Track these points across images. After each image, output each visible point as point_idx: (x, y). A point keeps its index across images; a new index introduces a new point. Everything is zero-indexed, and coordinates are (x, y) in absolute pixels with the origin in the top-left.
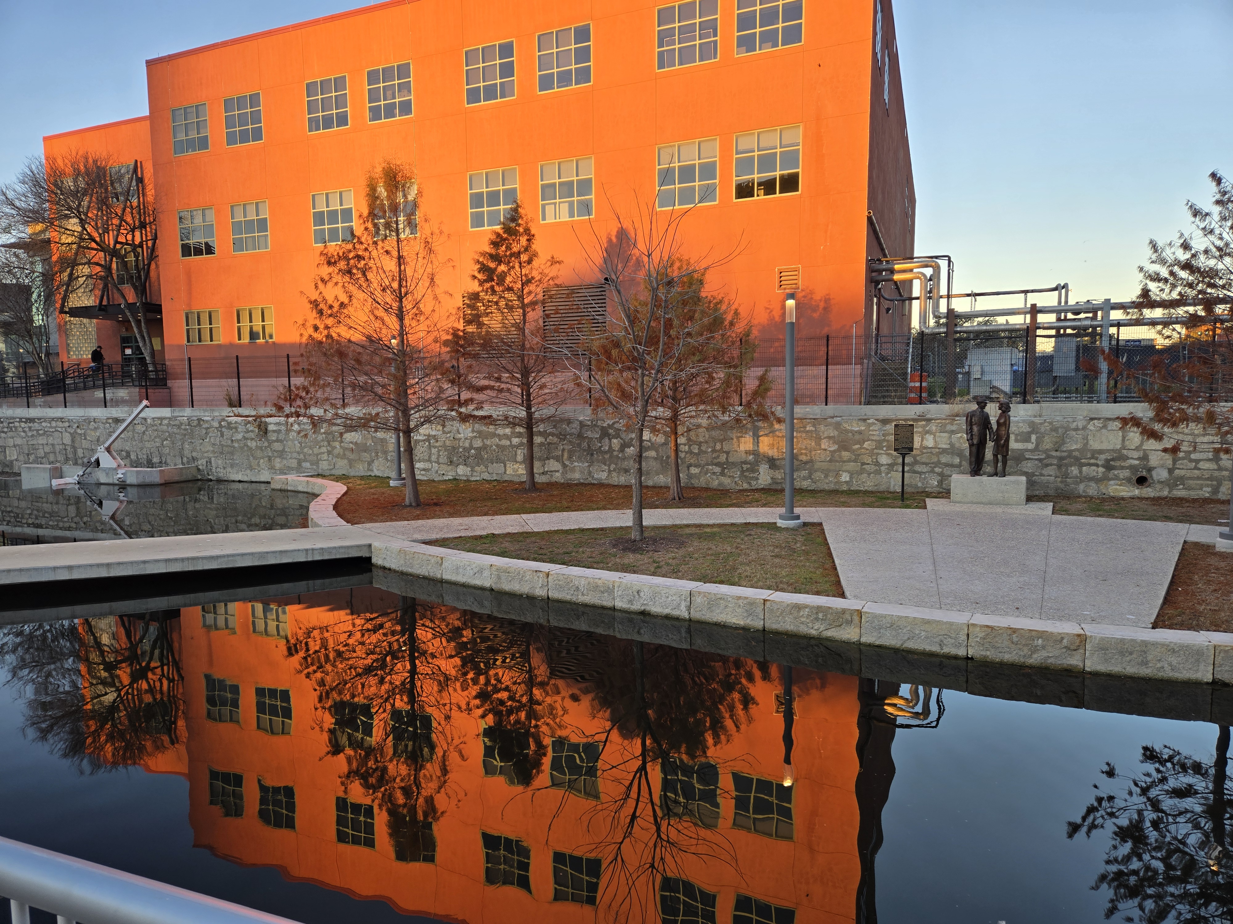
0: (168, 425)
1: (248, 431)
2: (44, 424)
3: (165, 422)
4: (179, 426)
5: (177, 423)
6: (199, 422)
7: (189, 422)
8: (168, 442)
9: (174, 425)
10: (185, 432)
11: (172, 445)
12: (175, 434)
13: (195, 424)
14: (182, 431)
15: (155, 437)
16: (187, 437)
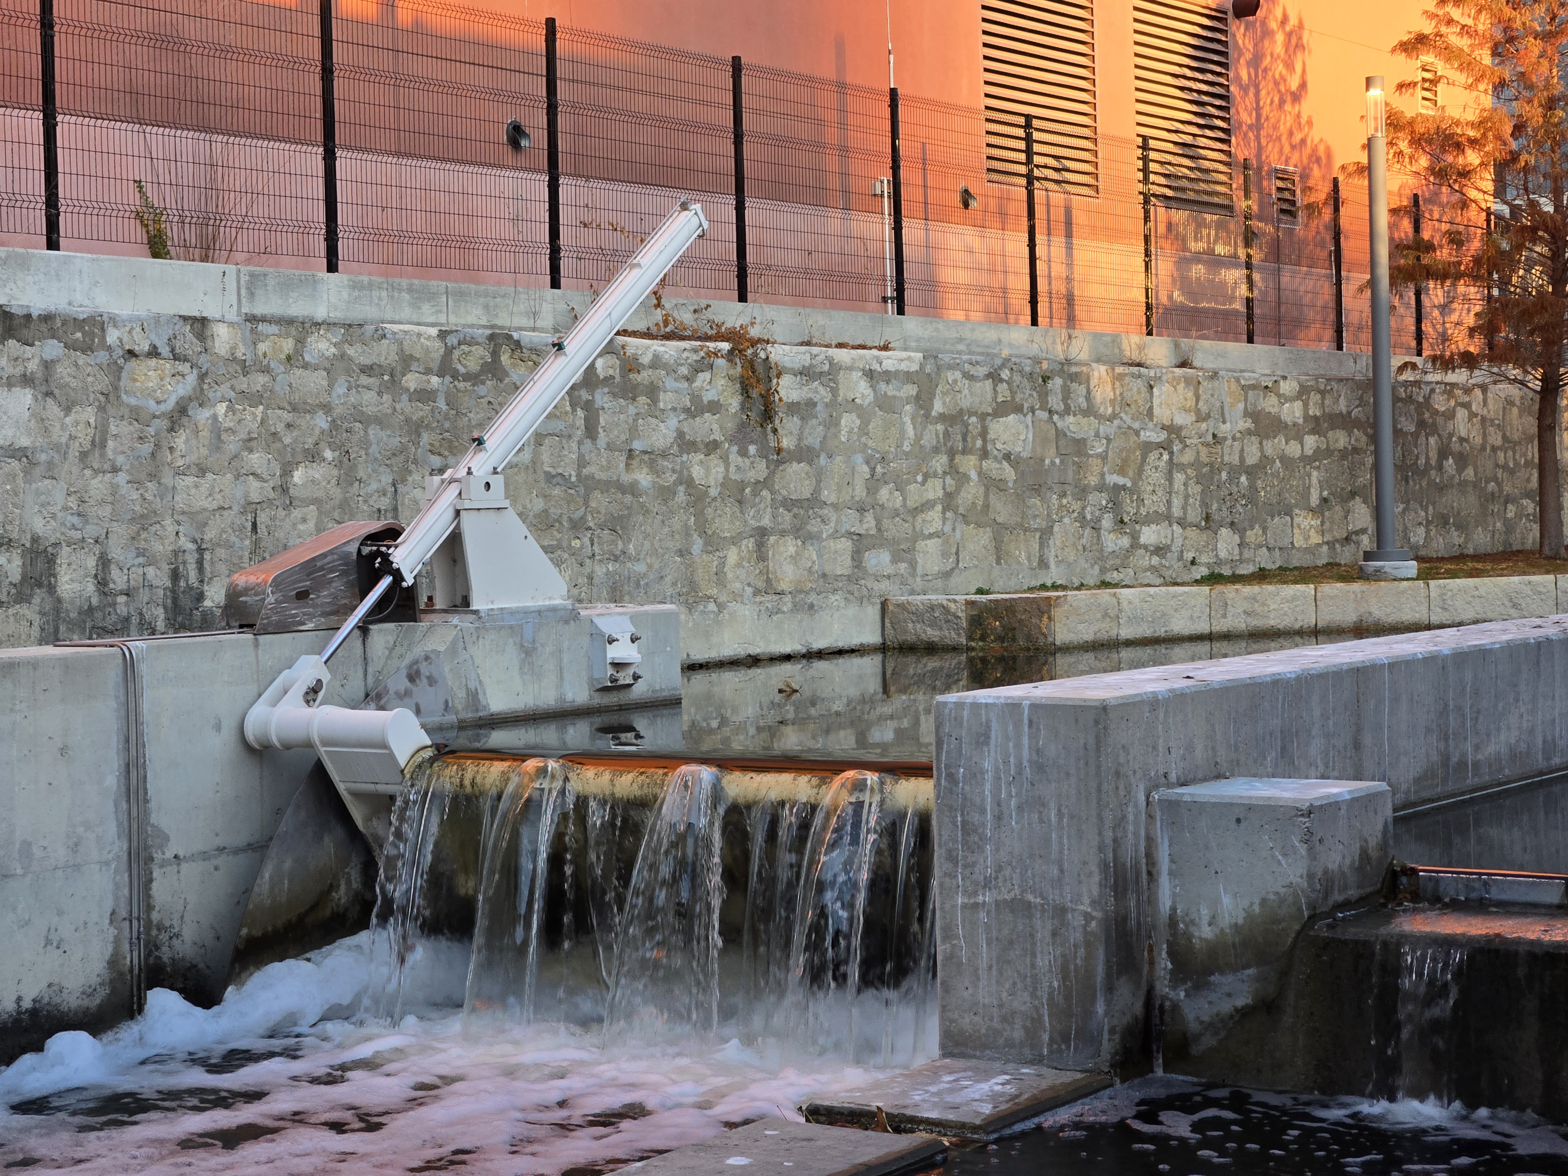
6: (495, 354)
7: (449, 351)
8: (318, 472)
9: (368, 370)
10: (420, 411)
11: (337, 493)
12: (366, 420)
13: (473, 365)
14: (404, 404)
15: (249, 443)
16: (426, 438)
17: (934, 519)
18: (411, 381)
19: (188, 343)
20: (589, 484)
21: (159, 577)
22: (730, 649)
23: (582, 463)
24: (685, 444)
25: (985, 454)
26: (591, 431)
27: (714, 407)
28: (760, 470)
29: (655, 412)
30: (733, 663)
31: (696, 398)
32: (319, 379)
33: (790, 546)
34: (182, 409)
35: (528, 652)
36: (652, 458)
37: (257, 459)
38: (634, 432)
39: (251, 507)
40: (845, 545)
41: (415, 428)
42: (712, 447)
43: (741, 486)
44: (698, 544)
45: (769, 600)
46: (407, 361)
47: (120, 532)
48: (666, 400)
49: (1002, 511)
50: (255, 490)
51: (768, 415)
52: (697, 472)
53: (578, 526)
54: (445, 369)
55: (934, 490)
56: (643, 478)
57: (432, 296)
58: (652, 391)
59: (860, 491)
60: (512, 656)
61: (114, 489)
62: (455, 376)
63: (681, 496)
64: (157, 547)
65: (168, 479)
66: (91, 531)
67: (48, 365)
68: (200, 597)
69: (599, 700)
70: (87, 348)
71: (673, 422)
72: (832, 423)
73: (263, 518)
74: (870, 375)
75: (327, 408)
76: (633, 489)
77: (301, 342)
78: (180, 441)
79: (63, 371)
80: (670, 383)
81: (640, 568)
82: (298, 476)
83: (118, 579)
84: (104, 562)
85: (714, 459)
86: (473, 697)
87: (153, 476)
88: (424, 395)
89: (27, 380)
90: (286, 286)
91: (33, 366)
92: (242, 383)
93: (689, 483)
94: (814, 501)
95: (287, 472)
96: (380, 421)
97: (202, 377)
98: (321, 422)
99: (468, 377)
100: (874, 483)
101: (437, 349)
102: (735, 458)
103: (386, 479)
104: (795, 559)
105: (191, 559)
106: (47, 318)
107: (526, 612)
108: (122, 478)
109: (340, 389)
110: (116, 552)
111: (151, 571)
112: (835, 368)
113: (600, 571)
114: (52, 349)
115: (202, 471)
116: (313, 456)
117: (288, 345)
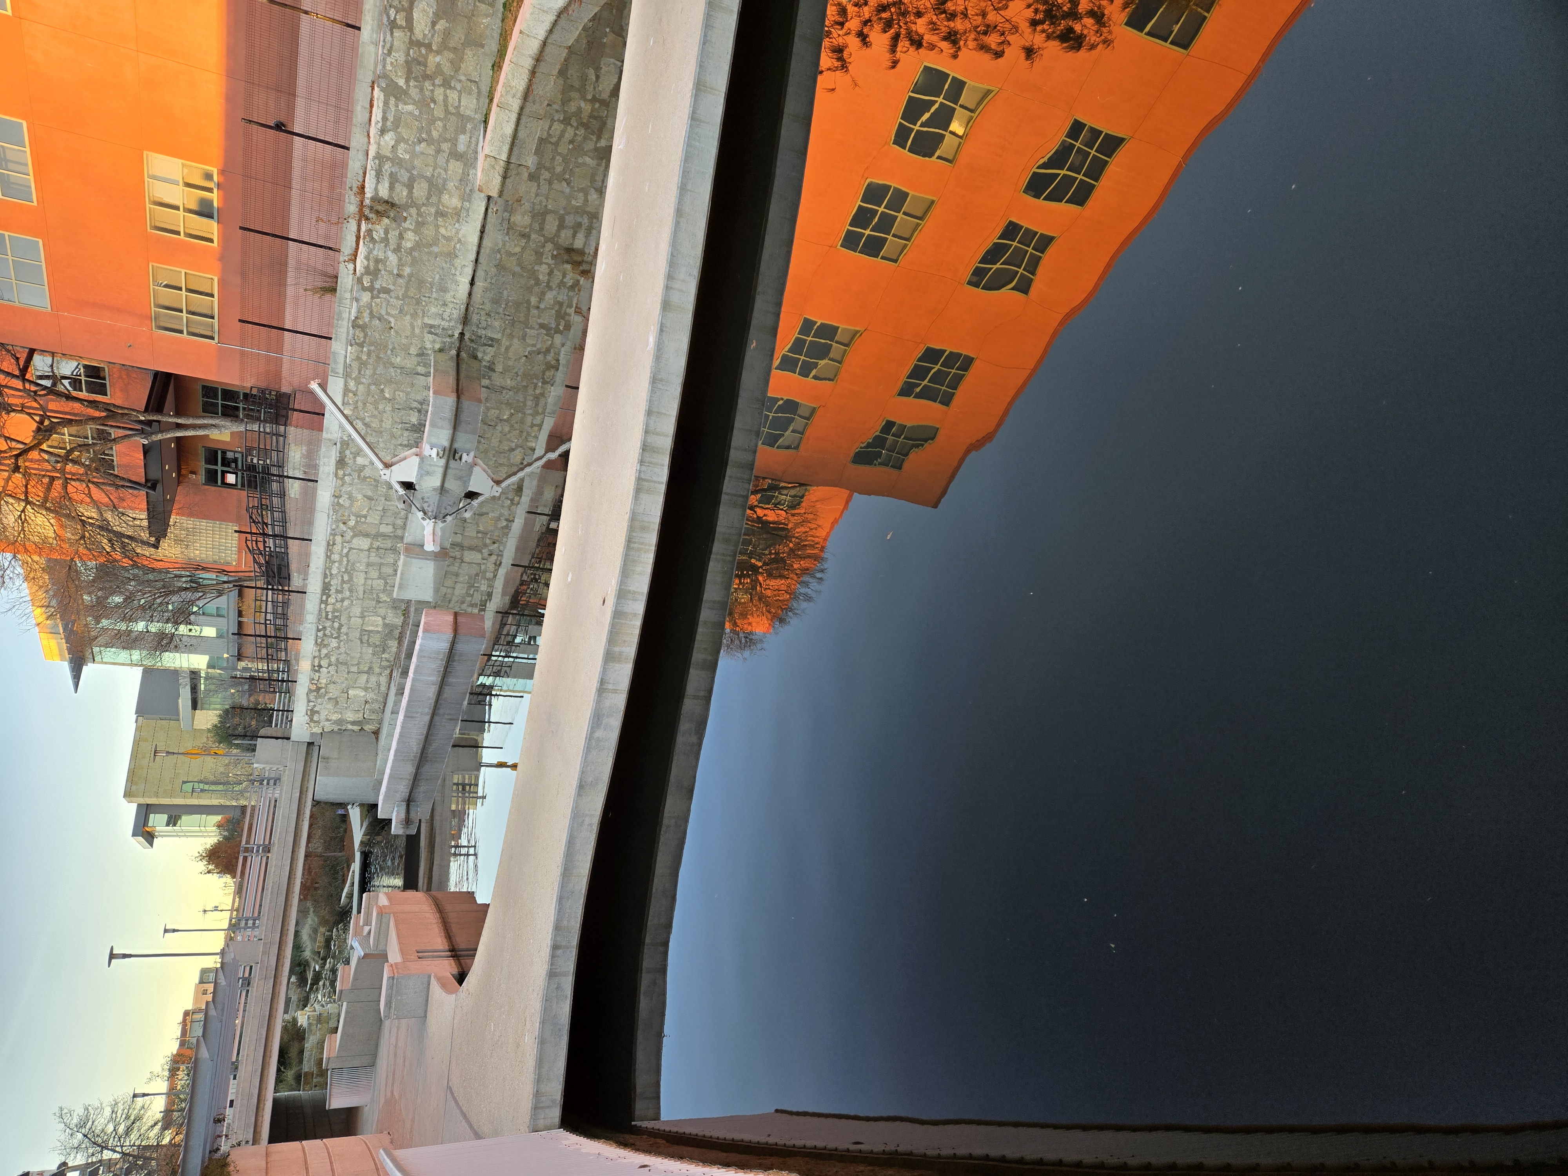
0: (358, 382)
1: (385, 240)
2: (334, 571)
3: (352, 384)
4: (363, 364)
5: (355, 365)
6: (359, 326)
8: (387, 390)
9: (360, 371)
10: (373, 355)
12: (374, 374)
13: (362, 335)
24: (397, 250)
26: (387, 291)
27: (386, 232)
28: (413, 211)
30: (481, 238)
32: (361, 387)
33: (445, 198)
36: (400, 265)
37: (381, 407)
38: (390, 273)
39: (393, 410)
40: (452, 164)
41: (378, 357)
42: (401, 237)
43: (418, 223)
44: (435, 249)
45: (463, 214)
46: (358, 358)
48: (381, 256)
49: (459, 36)
50: (389, 408)
51: (392, 204)
52: (409, 245)
53: (418, 302)
55: (439, 93)
56: (407, 270)
58: (377, 261)
59: (431, 151)
62: (364, 342)
69: (446, 457)
74: (383, 132)
75: (369, 385)
76: (411, 276)
77: (350, 391)
78: (373, 425)
80: (375, 253)
81: (437, 277)
82: (387, 396)
83: (406, 443)
85: (405, 236)
88: (369, 354)
89: (355, 458)
91: (351, 456)
93: (412, 249)
94: (430, 181)
95: (386, 399)
101: (355, 348)
104: (451, 196)
105: (403, 425)
107: (418, 471)
112: (379, 156)
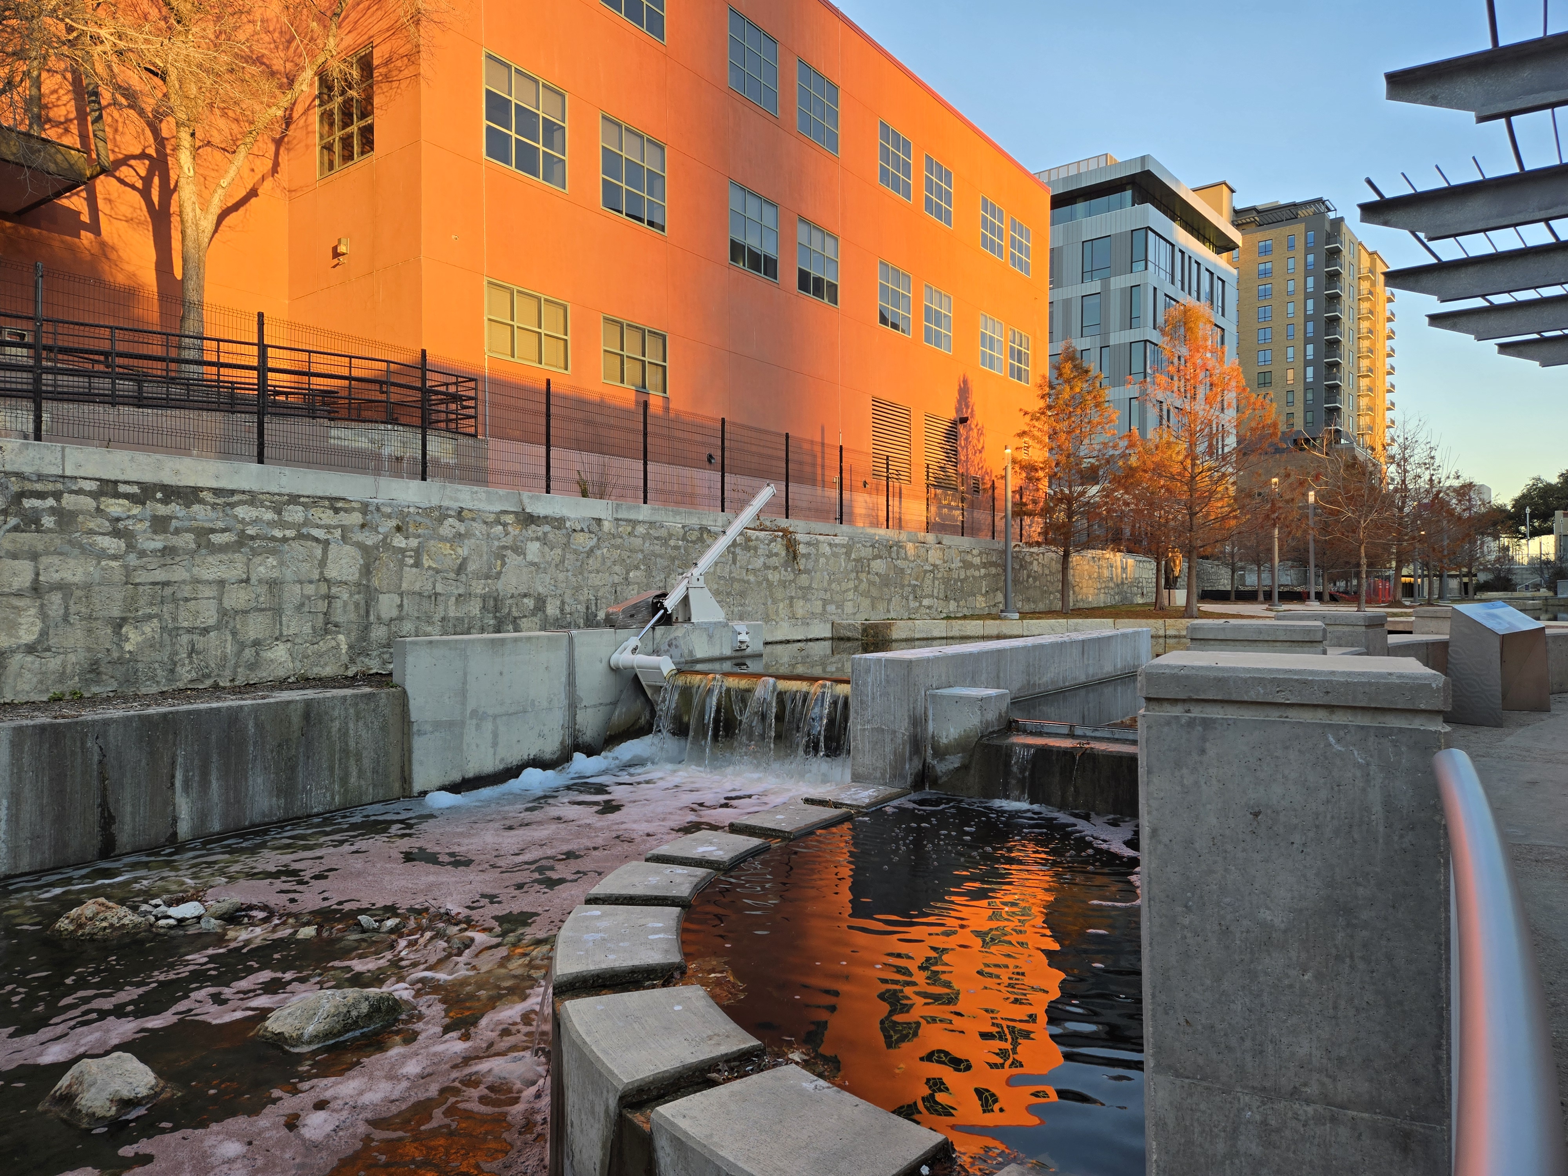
1: (770, 555)
4: (664, 541)
5: (663, 533)
6: (702, 534)
7: (686, 533)
8: (638, 573)
9: (657, 538)
10: (675, 553)
11: (645, 580)
13: (694, 538)
14: (669, 550)
15: (614, 563)
16: (677, 562)
17: (850, 595)
18: (672, 543)
19: (594, 528)
20: (733, 579)
21: (582, 608)
22: (779, 637)
23: (731, 572)
24: (766, 567)
25: (869, 573)
26: (734, 562)
27: (776, 555)
28: (792, 577)
29: (756, 555)
30: (781, 642)
31: (770, 551)
32: (640, 541)
34: (592, 550)
35: (711, 637)
36: (755, 571)
37: (617, 568)
38: (749, 563)
40: (820, 603)
41: (673, 559)
42: (776, 568)
43: (785, 582)
44: (770, 602)
45: (794, 621)
46: (671, 536)
47: (569, 592)
48: (760, 552)
49: (874, 592)
50: (617, 579)
51: (795, 558)
52: (770, 577)
53: (729, 594)
54: (684, 538)
55: (851, 585)
56: (752, 578)
57: (680, 513)
58: (756, 549)
59: (825, 584)
60: (705, 637)
61: (567, 578)
62: (688, 541)
63: (764, 585)
64: (581, 598)
65: (586, 575)
66: (559, 592)
67: (545, 534)
68: (596, 616)
69: (734, 654)
70: (559, 528)
71: (762, 559)
72: (817, 561)
73: (619, 589)
74: (830, 545)
76: (748, 582)
77: (634, 528)
78: (591, 561)
79: (551, 536)
80: (762, 546)
81: (750, 609)
82: (631, 574)
83: (567, 609)
84: (563, 603)
85: (776, 572)
86: (691, 652)
87: (580, 573)
88: (677, 548)
89: (538, 539)
90: (629, 508)
91: (540, 534)
92: (613, 542)
93: (768, 580)
94: (810, 588)
95: (628, 573)
96: (661, 556)
97: (599, 539)
98: (640, 556)
99: (692, 542)
100: (830, 582)
101: (682, 532)
102: (783, 572)
103: (663, 576)
104: (802, 607)
105: (593, 602)
106: (546, 517)
107: (710, 623)
108: (570, 574)
109: (647, 545)
110: (567, 599)
111: (579, 607)
112: (818, 542)
113: (736, 609)
114: (547, 528)
115: (598, 572)
116: (637, 568)
117: (629, 529)
